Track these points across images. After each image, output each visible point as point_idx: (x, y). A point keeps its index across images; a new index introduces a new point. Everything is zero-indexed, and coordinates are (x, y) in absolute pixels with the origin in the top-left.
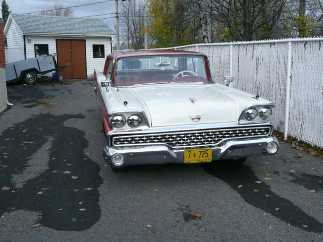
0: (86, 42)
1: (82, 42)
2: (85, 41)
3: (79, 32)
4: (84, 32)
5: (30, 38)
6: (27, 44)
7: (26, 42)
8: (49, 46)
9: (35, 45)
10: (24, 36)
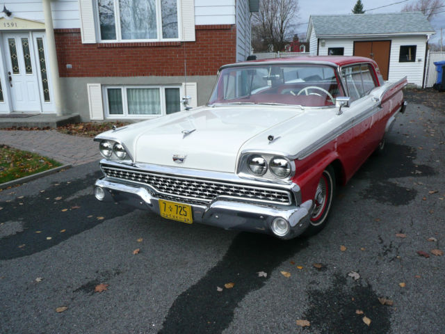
0: (392, 44)
1: (386, 43)
2: (390, 41)
3: (383, 31)
4: (390, 31)
5: (324, 41)
6: (320, 48)
7: (320, 45)
8: (345, 50)
9: (329, 49)
10: (319, 40)
